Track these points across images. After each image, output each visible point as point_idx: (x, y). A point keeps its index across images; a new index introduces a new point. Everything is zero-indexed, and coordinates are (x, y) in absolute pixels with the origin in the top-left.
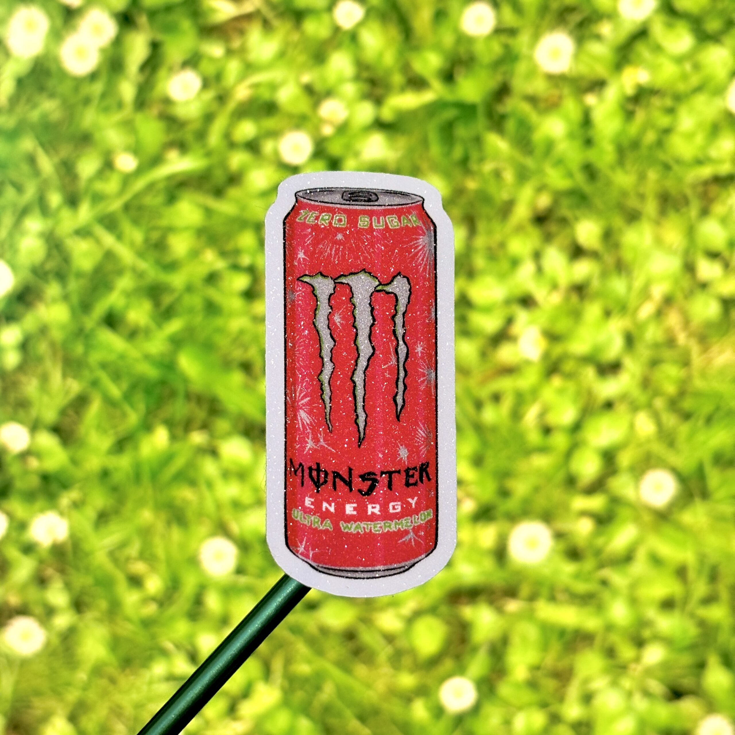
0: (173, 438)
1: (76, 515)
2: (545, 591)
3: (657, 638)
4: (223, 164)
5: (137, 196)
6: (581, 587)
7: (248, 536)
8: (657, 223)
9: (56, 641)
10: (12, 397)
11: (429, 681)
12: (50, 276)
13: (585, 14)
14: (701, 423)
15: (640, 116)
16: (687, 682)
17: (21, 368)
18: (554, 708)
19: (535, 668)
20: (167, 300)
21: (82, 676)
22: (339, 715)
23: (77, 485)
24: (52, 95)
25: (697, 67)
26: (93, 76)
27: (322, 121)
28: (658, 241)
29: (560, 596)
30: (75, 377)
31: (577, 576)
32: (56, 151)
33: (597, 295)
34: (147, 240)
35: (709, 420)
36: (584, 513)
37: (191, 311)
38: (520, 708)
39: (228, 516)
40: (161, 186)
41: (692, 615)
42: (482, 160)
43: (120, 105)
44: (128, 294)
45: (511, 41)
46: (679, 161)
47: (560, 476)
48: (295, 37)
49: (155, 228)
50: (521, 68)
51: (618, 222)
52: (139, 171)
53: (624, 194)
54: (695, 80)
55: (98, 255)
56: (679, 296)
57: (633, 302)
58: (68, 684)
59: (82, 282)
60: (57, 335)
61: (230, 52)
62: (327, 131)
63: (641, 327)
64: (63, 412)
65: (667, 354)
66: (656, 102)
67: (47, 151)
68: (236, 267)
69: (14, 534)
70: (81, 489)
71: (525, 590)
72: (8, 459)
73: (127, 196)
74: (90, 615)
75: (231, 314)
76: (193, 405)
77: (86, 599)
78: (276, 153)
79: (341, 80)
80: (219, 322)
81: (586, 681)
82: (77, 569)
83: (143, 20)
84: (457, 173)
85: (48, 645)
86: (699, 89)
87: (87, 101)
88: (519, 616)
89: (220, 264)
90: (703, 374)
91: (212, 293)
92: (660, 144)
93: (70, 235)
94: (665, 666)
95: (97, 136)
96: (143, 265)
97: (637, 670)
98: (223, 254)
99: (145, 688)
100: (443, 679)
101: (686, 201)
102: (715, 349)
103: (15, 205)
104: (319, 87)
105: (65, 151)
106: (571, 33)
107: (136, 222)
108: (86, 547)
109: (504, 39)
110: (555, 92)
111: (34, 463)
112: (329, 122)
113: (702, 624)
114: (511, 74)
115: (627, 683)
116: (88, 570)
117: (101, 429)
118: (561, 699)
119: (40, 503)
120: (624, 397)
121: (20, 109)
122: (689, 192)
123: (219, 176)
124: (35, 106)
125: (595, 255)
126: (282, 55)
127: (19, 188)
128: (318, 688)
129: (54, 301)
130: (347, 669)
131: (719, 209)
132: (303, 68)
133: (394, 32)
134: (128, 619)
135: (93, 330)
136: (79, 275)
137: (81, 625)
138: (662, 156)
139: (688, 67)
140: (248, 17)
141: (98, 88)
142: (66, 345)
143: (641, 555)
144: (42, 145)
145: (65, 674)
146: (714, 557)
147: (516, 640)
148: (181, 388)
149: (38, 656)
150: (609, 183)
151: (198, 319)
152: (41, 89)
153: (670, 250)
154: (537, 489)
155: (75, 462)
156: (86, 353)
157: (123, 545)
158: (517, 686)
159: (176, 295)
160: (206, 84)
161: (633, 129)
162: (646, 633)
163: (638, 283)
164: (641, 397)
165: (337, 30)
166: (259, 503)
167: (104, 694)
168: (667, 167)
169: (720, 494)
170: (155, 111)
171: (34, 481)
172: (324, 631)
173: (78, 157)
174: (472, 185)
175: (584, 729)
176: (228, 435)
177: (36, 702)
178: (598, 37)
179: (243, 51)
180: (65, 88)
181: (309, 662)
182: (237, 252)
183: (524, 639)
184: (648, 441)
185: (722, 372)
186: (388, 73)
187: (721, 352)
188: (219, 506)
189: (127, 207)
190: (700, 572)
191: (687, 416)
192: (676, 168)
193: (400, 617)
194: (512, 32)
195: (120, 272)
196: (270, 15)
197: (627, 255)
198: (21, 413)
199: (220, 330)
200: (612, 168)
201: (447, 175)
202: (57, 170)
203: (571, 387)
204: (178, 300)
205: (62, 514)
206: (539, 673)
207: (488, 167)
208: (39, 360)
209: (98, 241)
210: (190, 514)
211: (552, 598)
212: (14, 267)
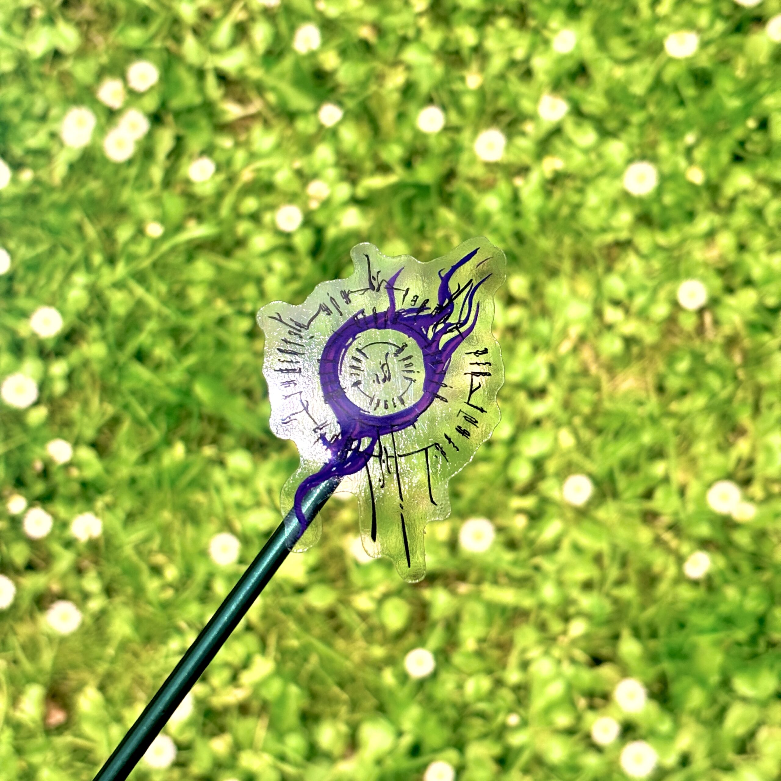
0: (189, 451)
1: (109, 516)
2: (489, 576)
3: (580, 614)
4: (232, 230)
5: (163, 256)
6: (518, 572)
7: (249, 533)
8: (572, 278)
9: (89, 621)
10: (58, 418)
11: (396, 653)
12: (92, 320)
13: (514, 115)
14: (610, 437)
15: (557, 195)
16: (605, 651)
17: (67, 394)
18: (498, 674)
19: (482, 641)
20: (185, 339)
21: (110, 651)
22: (322, 682)
23: (110, 491)
24: (97, 177)
25: (600, 156)
26: (130, 163)
27: (308, 198)
28: (574, 292)
29: (503, 580)
30: (110, 402)
31: (515, 563)
32: (99, 221)
33: (526, 335)
34: (170, 291)
35: (617, 435)
36: (520, 511)
37: (205, 347)
38: (470, 675)
39: (232, 515)
40: (182, 248)
41: (608, 595)
42: (435, 228)
43: (151, 185)
44: (154, 335)
45: (456, 137)
46: (588, 230)
47: (500, 481)
48: (289, 133)
49: (176, 282)
50: (465, 157)
51: (542, 277)
52: (165, 237)
53: (546, 255)
54: (598, 167)
55: (131, 303)
56: (591, 335)
57: (555, 339)
58: (100, 658)
59: (119, 325)
60: (96, 367)
61: (237, 145)
62: (314, 205)
63: (562, 359)
64: (100, 431)
65: (583, 381)
66: (570, 184)
67: (91, 221)
68: (241, 313)
69: (57, 532)
70: (113, 493)
71: (473, 575)
72: (54, 469)
73: (155, 256)
74: (118, 600)
75: (237, 350)
76: (205, 424)
77: (115, 586)
78: (273, 223)
79: (325, 166)
80: (227, 356)
81: (524, 651)
82: (108, 560)
83: (170, 119)
84: (416, 238)
85: (83, 625)
86: (602, 173)
87: (125, 181)
88: (469, 597)
89: (228, 310)
90: (612, 398)
91: (222, 333)
92: (573, 216)
93: (109, 288)
94: (587, 637)
95: (132, 209)
96: (166, 311)
97: (564, 641)
98: (230, 302)
99: (162, 661)
100: (407, 651)
101: (594, 261)
102: (620, 377)
103: (65, 264)
104: (307, 171)
105: (106, 221)
106: (502, 130)
107: (161, 277)
108: (117, 542)
109: (450, 135)
110: (491, 176)
111: (75, 473)
112: (315, 198)
113: (616, 601)
114: (457, 161)
115: (556, 652)
116: (117, 562)
117: (130, 445)
118: (504, 666)
119: (79, 505)
120: (549, 416)
121: (71, 188)
122: (596, 254)
123: (228, 240)
124: (83, 185)
125: (524, 303)
126: (279, 146)
127: (69, 250)
128: (306, 660)
129: (95, 340)
130: (329, 644)
131: (620, 267)
132: (295, 155)
133: (366, 129)
134: (150, 603)
135: (125, 364)
136: (116, 319)
137: (111, 608)
138: (575, 225)
139: (593, 156)
140: (252, 117)
141: (133, 171)
142: (103, 376)
143: (566, 544)
144: (88, 216)
145: (96, 650)
146: (624, 546)
147: (466, 617)
148: (195, 410)
149: (74, 634)
150: (534, 247)
151: (210, 354)
152: (88, 172)
153: (582, 299)
154: (482, 492)
155: (108, 471)
156: (119, 382)
157: (147, 540)
158: (469, 655)
159: (192, 335)
160: (219, 169)
161: (552, 204)
162: (572, 610)
163: (559, 325)
164: (562, 416)
165: (321, 127)
166: (258, 504)
167: (129, 667)
168: (578, 235)
169: (628, 495)
170: (178, 189)
171: (75, 488)
172: (310, 610)
173: (117, 225)
174: (427, 247)
175: (522, 693)
176: (233, 449)
177: (72, 674)
178: (523, 134)
179: (247, 144)
180: (107, 171)
181: (298, 637)
182: (242, 300)
183: (473, 616)
184: (569, 452)
185: (626, 396)
186: (361, 160)
187: (624, 380)
188: (225, 508)
189: (154, 265)
190: (613, 558)
191: (599, 431)
192: (586, 235)
193: (372, 598)
194: (457, 129)
195: (148, 317)
196: (269, 115)
197: (550, 303)
198: (66, 431)
199: (228, 363)
200: (536, 234)
201: (407, 240)
202: (99, 234)
203: (508, 408)
204: (195, 339)
205: (97, 514)
206: (485, 645)
207: (440, 234)
208: (82, 388)
209: (131, 292)
210: (202, 514)
211: (495, 582)
212: (63, 313)
